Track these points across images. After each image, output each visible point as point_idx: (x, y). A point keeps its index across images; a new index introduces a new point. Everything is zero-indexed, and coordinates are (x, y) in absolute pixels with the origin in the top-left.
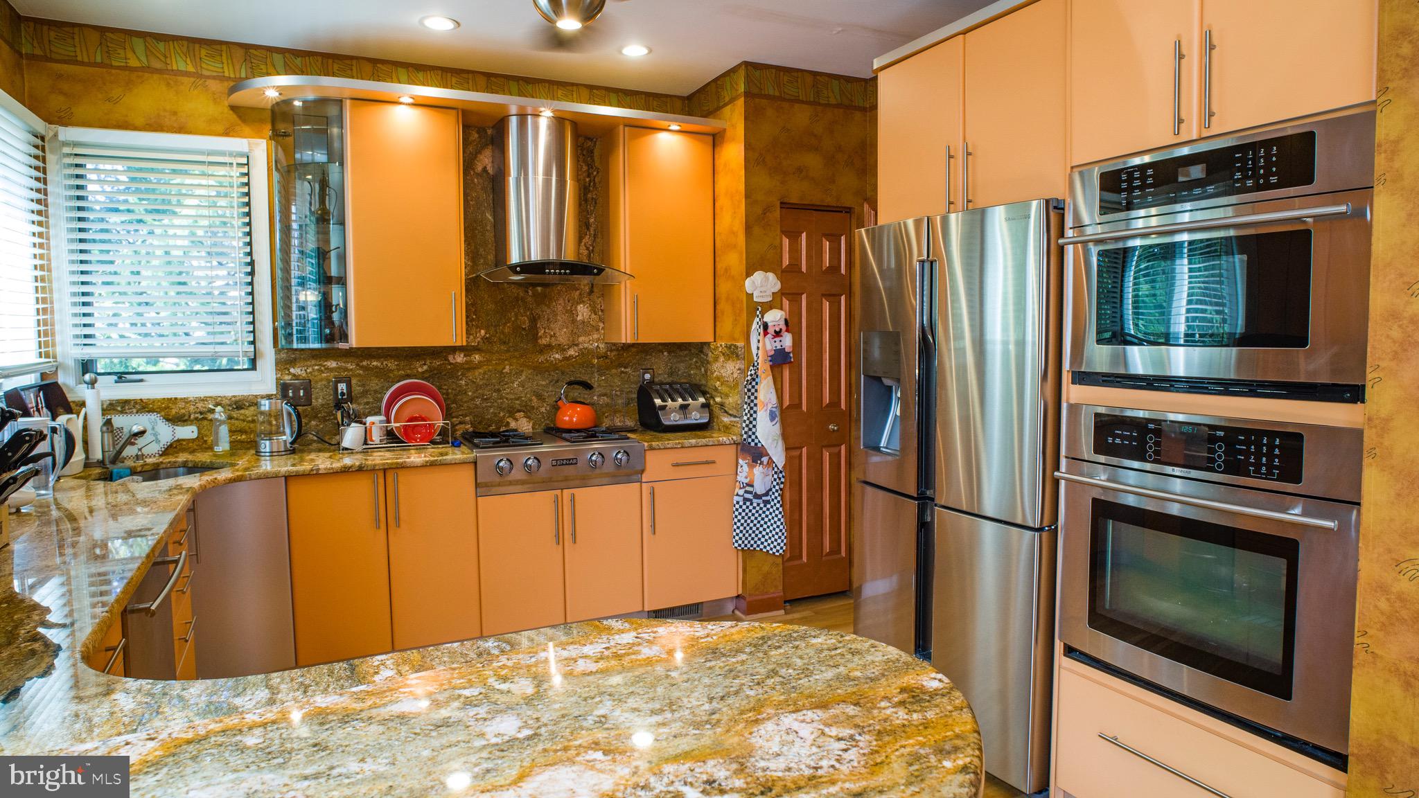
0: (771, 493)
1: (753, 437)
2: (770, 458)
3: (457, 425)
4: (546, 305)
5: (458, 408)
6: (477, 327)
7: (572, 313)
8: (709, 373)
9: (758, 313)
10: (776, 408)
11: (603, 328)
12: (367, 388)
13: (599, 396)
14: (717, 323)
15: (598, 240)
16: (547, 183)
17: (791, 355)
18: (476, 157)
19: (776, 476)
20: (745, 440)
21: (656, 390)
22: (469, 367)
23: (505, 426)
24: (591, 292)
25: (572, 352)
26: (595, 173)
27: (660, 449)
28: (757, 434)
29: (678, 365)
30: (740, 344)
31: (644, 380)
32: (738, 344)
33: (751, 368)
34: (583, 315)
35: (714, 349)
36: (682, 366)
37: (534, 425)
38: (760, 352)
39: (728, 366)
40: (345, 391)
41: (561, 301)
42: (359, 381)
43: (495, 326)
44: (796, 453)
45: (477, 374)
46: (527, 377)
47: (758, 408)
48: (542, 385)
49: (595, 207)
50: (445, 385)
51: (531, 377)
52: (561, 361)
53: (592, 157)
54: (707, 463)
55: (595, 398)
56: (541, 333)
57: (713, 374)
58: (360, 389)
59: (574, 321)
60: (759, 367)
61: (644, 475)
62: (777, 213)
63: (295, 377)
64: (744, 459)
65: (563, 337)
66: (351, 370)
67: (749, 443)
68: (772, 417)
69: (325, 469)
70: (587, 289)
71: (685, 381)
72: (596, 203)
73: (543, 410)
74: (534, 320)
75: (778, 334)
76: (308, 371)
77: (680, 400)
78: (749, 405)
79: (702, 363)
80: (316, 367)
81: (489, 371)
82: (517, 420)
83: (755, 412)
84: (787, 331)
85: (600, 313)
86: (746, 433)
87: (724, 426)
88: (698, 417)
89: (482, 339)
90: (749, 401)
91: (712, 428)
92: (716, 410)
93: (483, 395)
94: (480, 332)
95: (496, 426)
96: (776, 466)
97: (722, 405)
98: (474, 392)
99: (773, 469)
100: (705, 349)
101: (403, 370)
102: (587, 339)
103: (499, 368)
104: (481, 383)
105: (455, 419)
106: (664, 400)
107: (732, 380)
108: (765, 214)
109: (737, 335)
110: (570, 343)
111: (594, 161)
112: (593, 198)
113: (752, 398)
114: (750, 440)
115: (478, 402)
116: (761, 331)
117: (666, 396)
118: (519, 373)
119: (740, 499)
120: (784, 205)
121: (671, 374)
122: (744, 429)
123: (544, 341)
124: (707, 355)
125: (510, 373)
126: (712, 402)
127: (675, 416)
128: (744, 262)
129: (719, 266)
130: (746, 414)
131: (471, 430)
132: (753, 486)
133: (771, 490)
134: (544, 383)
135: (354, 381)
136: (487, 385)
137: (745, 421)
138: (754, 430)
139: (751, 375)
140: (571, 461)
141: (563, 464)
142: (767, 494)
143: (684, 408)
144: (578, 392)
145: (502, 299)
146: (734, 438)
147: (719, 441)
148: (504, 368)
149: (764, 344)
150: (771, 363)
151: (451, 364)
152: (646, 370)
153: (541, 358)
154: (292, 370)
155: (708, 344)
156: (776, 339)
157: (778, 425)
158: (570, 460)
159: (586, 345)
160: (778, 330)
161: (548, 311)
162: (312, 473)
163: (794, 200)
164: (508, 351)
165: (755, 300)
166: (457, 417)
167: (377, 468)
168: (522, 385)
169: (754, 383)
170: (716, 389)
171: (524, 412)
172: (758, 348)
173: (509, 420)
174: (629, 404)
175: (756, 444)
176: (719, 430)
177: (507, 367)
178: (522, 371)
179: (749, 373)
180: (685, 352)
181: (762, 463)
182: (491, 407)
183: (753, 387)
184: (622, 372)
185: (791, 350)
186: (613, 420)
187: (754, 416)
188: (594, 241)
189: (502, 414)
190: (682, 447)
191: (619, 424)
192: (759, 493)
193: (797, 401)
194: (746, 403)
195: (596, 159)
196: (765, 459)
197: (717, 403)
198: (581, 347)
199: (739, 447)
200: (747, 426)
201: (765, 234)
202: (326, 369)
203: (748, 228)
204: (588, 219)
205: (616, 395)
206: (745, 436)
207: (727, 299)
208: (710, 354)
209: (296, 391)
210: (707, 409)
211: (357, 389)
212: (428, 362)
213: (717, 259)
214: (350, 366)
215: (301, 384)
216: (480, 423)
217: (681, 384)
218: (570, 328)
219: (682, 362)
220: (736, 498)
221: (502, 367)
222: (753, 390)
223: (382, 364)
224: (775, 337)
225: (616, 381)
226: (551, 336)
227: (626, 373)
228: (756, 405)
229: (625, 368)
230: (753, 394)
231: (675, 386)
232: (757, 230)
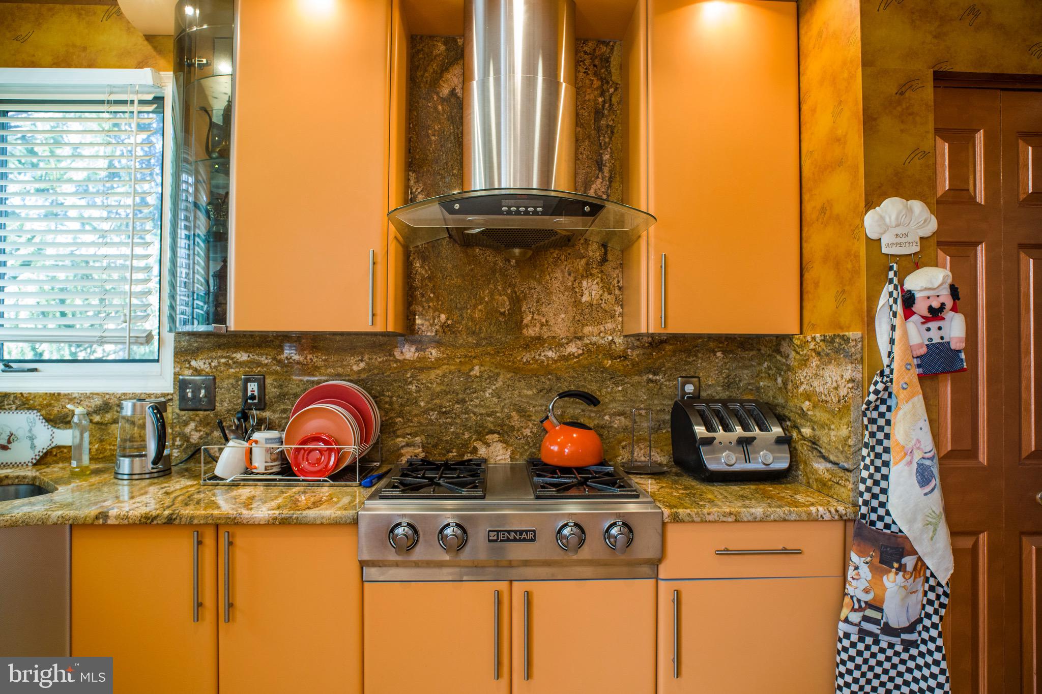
0: (919, 627)
1: (881, 511)
2: (920, 559)
3: (402, 447)
4: (535, 279)
5: (405, 423)
6: (435, 309)
7: (575, 292)
8: (790, 387)
9: (891, 274)
10: (932, 459)
11: (621, 314)
12: (285, 390)
13: (612, 415)
14: (805, 304)
15: (614, 185)
16: (529, 82)
17: (963, 356)
18: (441, 77)
19: (932, 596)
20: (864, 516)
21: (698, 411)
22: (422, 366)
23: (471, 453)
24: (604, 260)
25: (572, 349)
26: (612, 90)
27: (693, 521)
28: (889, 507)
29: (738, 372)
30: (854, 334)
31: (684, 393)
32: (850, 334)
33: (878, 379)
34: (590, 294)
35: (801, 346)
36: (745, 374)
37: (513, 453)
38: (896, 349)
39: (827, 373)
40: (256, 393)
41: (558, 274)
42: (275, 380)
43: (461, 309)
44: (967, 543)
45: (433, 376)
46: (504, 383)
47: (891, 457)
48: (527, 396)
49: (611, 138)
50: (388, 390)
51: (510, 382)
52: (555, 361)
53: (608, 68)
54: (785, 552)
55: (607, 417)
56: (527, 319)
57: (797, 387)
58: (276, 391)
59: (577, 303)
60: (894, 376)
61: (662, 568)
62: (928, 92)
63: (197, 372)
64: (861, 554)
65: (560, 325)
66: (266, 365)
67: (873, 523)
68: (923, 477)
69: (117, 517)
70: (598, 255)
71: (751, 397)
72: (612, 132)
73: (527, 432)
74: (516, 302)
75: (935, 314)
76: (213, 364)
77: (739, 429)
78: (873, 448)
79: (779, 370)
80: (223, 360)
81: (450, 372)
82: (488, 445)
83: (886, 464)
84: (954, 309)
85: (617, 292)
86: (866, 503)
87: (816, 480)
88: (770, 460)
89: (442, 326)
90: (872, 442)
91: (795, 480)
92: (803, 449)
93: (441, 407)
94: (439, 317)
95: (457, 452)
96: (932, 575)
97: (814, 443)
98: (428, 403)
99: (927, 580)
100: (785, 347)
101: (333, 367)
102: (595, 330)
103: (465, 369)
104: (438, 389)
105: (400, 439)
106: (710, 428)
107: (835, 400)
108: (902, 94)
109: (844, 320)
110: (571, 336)
111: (610, 73)
112: (608, 126)
113: (880, 435)
114: (874, 517)
115: (434, 416)
116: (899, 308)
117: (715, 422)
118: (493, 378)
119: (853, 630)
120: (942, 78)
121: (727, 386)
122: (861, 494)
123: (531, 332)
124: (787, 357)
125: (481, 376)
126: (795, 435)
127: (728, 456)
128: (862, 181)
129: (808, 207)
130: (866, 468)
131: (422, 455)
132: (880, 610)
133: (920, 620)
134: (530, 393)
135: (269, 381)
136: (447, 393)
137: (863, 481)
138: (882, 498)
139: (876, 392)
140: (524, 535)
141: (508, 540)
142: (911, 629)
143: (745, 442)
144: (576, 409)
145: (472, 270)
146: (841, 509)
147: (810, 514)
148: (472, 369)
149: (905, 333)
150: (921, 371)
151: (397, 361)
152: (688, 379)
153: (527, 357)
154: (193, 363)
155: (789, 338)
156: (930, 325)
157: (937, 494)
158: (521, 532)
159: (594, 339)
160: (936, 304)
161: (539, 288)
162: (96, 523)
163: (961, 67)
164: (478, 345)
165: (885, 250)
166: (404, 437)
167: (196, 522)
168: (497, 394)
169: (883, 408)
170: (803, 414)
171: (499, 433)
172: (892, 342)
173: (478, 444)
174: (659, 428)
175: (887, 526)
176: (809, 485)
177: (477, 368)
178: (498, 374)
179: (872, 388)
180: (751, 353)
181: (902, 568)
182: (451, 424)
183: (882, 415)
184: (650, 381)
185: (963, 345)
186: (632, 453)
187: (884, 470)
188: (610, 186)
189: (467, 436)
190: (736, 521)
191: (643, 459)
192: (894, 624)
193: (966, 445)
194: (866, 445)
195: (613, 70)
196: (909, 562)
197: (804, 438)
198: (586, 341)
199: (851, 528)
200: (868, 489)
201: (902, 131)
202: (234, 363)
203: (870, 122)
204: (601, 155)
205: (640, 415)
206: (864, 510)
207: (825, 259)
208: (793, 354)
209: (196, 391)
210: (786, 447)
211: (272, 390)
212: (366, 358)
213: (806, 197)
214: (264, 360)
215: (203, 381)
216: (435, 446)
217: (742, 402)
218: (571, 314)
219: (747, 367)
220: (843, 627)
221: (468, 367)
222: (881, 422)
223: (306, 358)
224: (927, 320)
225: (640, 393)
226: (542, 325)
227: (656, 382)
228: (887, 450)
229: (655, 374)
230: (880, 429)
231: (731, 406)
232: (887, 124)
